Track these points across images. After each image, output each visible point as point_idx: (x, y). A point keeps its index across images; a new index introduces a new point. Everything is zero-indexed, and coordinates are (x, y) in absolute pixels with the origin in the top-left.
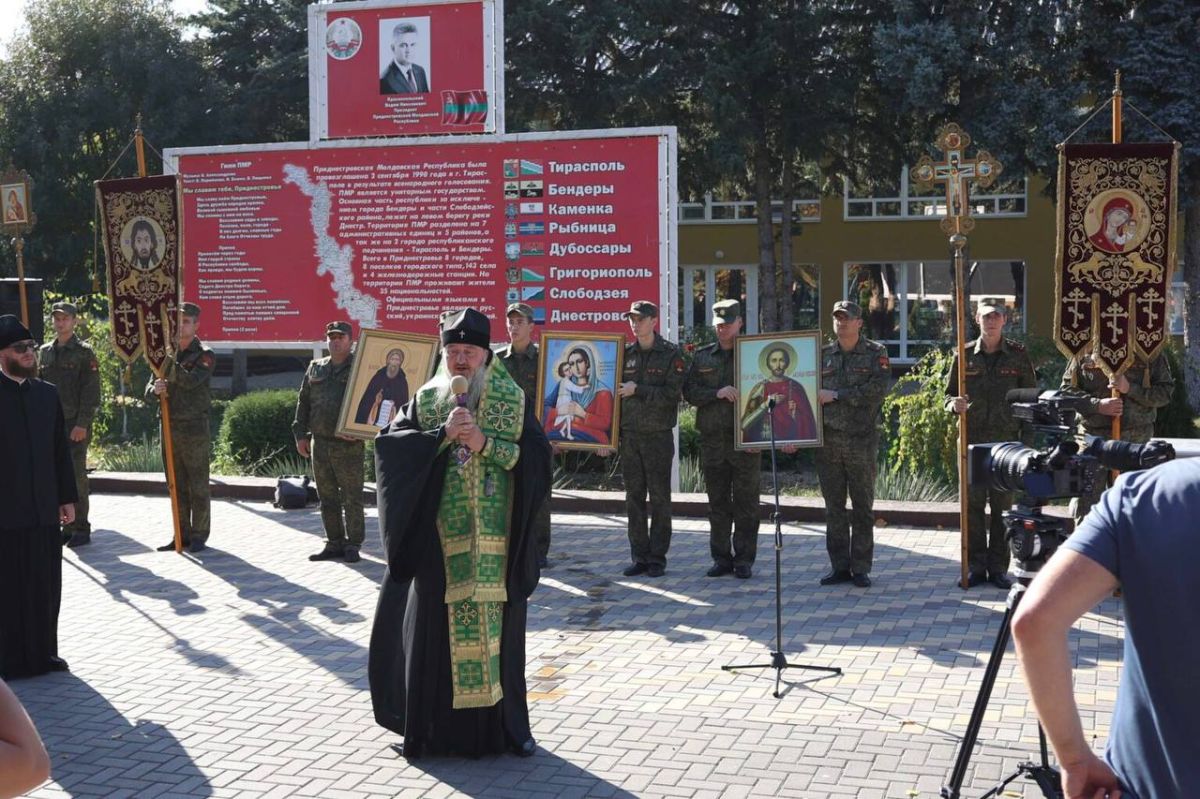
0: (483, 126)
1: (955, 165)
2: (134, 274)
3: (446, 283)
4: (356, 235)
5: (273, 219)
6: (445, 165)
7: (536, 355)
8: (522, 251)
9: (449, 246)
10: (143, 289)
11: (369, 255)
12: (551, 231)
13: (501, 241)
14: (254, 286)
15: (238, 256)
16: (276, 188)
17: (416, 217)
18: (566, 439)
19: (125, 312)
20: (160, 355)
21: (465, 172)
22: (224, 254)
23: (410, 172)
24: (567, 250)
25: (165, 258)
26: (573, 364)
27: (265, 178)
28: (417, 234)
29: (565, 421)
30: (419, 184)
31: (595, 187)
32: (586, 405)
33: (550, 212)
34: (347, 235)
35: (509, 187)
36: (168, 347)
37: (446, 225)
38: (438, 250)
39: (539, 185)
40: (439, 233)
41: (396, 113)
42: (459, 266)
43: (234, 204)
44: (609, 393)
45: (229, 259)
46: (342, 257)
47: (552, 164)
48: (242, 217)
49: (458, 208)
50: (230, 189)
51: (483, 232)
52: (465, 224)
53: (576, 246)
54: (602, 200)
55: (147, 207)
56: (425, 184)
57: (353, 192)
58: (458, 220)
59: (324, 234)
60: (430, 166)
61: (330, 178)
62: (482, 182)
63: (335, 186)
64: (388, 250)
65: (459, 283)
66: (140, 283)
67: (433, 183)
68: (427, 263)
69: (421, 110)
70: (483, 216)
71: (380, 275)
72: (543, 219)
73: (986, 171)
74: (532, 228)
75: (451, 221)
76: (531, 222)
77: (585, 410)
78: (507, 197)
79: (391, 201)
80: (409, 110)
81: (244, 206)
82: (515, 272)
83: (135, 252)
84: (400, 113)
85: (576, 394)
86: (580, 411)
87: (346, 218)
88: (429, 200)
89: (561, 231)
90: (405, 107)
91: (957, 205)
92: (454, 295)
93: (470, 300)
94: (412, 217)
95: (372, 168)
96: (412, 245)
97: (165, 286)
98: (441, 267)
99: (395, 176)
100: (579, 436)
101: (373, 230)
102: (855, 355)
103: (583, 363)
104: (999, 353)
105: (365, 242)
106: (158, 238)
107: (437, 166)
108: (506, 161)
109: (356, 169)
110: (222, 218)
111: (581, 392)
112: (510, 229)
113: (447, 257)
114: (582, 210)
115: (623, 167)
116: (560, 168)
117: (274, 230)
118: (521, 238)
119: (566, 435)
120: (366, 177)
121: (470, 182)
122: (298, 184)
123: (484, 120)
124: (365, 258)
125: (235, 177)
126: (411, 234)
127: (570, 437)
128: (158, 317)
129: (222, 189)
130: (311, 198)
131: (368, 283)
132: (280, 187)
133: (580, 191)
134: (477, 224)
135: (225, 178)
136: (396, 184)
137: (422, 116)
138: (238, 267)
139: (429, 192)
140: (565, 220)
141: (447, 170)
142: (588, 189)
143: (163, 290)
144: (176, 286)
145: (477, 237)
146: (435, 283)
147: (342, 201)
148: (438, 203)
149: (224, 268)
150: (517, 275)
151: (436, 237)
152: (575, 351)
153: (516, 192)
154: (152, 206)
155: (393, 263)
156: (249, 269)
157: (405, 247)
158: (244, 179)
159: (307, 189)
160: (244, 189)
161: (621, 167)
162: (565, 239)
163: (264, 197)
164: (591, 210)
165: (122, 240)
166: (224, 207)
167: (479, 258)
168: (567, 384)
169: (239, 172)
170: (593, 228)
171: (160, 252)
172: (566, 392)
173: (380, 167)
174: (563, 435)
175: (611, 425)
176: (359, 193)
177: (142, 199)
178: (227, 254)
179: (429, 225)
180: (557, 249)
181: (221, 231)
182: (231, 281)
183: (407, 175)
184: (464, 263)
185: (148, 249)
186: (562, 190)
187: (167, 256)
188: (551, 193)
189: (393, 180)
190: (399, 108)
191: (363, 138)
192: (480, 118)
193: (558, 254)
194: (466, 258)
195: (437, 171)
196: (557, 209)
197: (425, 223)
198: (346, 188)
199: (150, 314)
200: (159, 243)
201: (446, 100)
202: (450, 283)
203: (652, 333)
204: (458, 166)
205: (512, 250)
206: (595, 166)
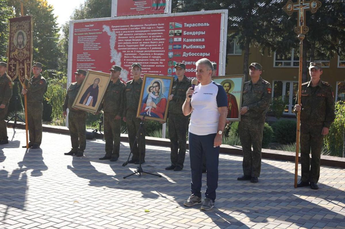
0: (164, 11)
1: (302, 4)
2: (17, 50)
3: (149, 66)
4: (123, 49)
5: (99, 44)
6: (151, 25)
7: (141, 83)
8: (174, 55)
9: (151, 53)
10: (19, 56)
11: (126, 56)
12: (184, 48)
13: (167, 51)
14: (92, 66)
15: (88, 56)
16: (100, 33)
17: (141, 43)
18: (148, 116)
19: (12, 63)
20: (23, 78)
21: (157, 27)
22: (84, 55)
23: (140, 27)
24: (188, 55)
25: (26, 44)
26: (154, 87)
27: (97, 30)
28: (141, 49)
29: (149, 108)
30: (143, 31)
31: (199, 32)
32: (157, 103)
33: (184, 41)
34: (120, 49)
35: (171, 32)
36: (26, 76)
37: (150, 46)
38: (147, 54)
39: (181, 31)
40: (148, 48)
41: (137, 7)
42: (154, 60)
43: (88, 39)
44: (166, 99)
45: (86, 57)
46: (118, 56)
47: (185, 24)
48: (90, 43)
49: (154, 39)
50: (87, 34)
51: (162, 48)
52: (156, 45)
53: (191, 53)
54: (201, 37)
55: (22, 27)
56: (145, 31)
57: (123, 34)
58: (154, 44)
59: (113, 49)
60: (146, 25)
61: (116, 29)
62: (162, 30)
63: (117, 32)
64: (132, 54)
65: (153, 66)
66: (18, 53)
67: (147, 31)
68: (144, 59)
69: (145, 6)
70: (162, 42)
71: (129, 63)
72: (181, 43)
73: (314, 6)
74: (177, 47)
75: (152, 44)
76: (177, 45)
77: (156, 105)
78: (170, 36)
79: (134, 37)
80: (141, 6)
81: (91, 39)
82: (171, 62)
83: (18, 42)
84: (139, 7)
85: (154, 99)
86: (155, 105)
87: (120, 43)
88: (145, 37)
89: (187, 48)
90: (140, 5)
91: (302, 21)
92: (151, 70)
93: (156, 72)
94: (140, 43)
95: (129, 26)
96: (140, 52)
97: (26, 54)
98: (148, 60)
99: (136, 29)
100: (153, 115)
101: (128, 47)
102: (257, 86)
103: (158, 87)
104: (318, 87)
105: (125, 51)
106: (25, 38)
107: (149, 25)
108: (170, 23)
109: (124, 26)
110: (85, 43)
111: (156, 98)
112: (170, 47)
113: (150, 57)
114: (194, 40)
115: (209, 25)
116: (188, 25)
117: (99, 47)
118: (174, 50)
119: (149, 114)
120: (127, 29)
121: (158, 31)
122: (107, 32)
123: (164, 9)
124: (125, 57)
125: (89, 30)
126: (139, 48)
127: (150, 115)
128: (24, 65)
129: (85, 34)
130: (110, 36)
131: (125, 65)
132: (101, 33)
133: (194, 33)
134: (160, 45)
135: (86, 30)
136: (136, 31)
137: (145, 8)
138: (88, 59)
139: (146, 34)
140: (188, 44)
141: (152, 27)
142: (197, 33)
143: (26, 56)
144: (30, 54)
145: (160, 50)
146: (145, 66)
147: (119, 37)
148: (148, 38)
149: (84, 60)
150: (172, 63)
151: (147, 50)
152: (155, 82)
153: (173, 34)
154: (24, 26)
155: (133, 59)
156: (91, 60)
157: (137, 53)
158: (91, 30)
159: (109, 33)
160: (91, 33)
161: (208, 25)
162: (188, 51)
163: (97, 36)
164: (197, 40)
165: (14, 38)
166: (85, 40)
167: (160, 57)
168: (151, 95)
169: (90, 28)
170: (197, 47)
171: (25, 42)
172: (150, 98)
173: (131, 26)
174: (148, 114)
175: (165, 112)
176: (125, 35)
177: (21, 24)
178: (85, 55)
179: (145, 45)
180: (185, 54)
181: (84, 47)
182: (86, 64)
183: (139, 28)
184: (155, 59)
185: (22, 42)
186: (188, 33)
187: (27, 44)
188: (184, 34)
189: (135, 30)
190: (138, 5)
191: (127, 16)
192: (163, 8)
193: (185, 56)
194: (156, 57)
195: (148, 27)
196: (186, 40)
197: (144, 45)
198: (121, 33)
199: (21, 64)
200: (25, 39)
201: (153, 2)
202: (150, 66)
203: (183, 76)
204: (155, 25)
205: (171, 54)
206: (199, 25)
